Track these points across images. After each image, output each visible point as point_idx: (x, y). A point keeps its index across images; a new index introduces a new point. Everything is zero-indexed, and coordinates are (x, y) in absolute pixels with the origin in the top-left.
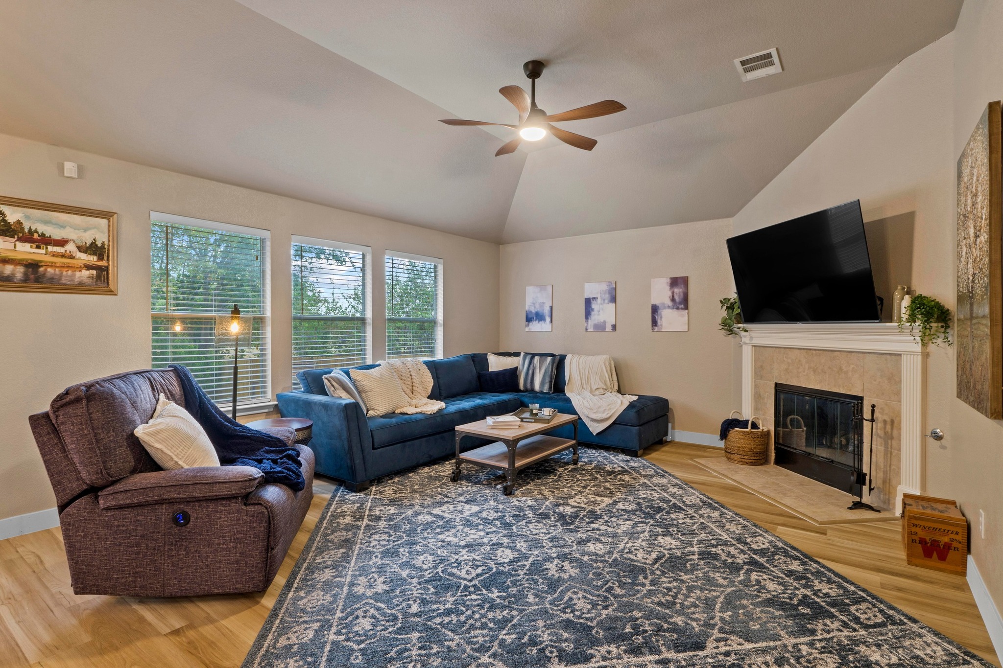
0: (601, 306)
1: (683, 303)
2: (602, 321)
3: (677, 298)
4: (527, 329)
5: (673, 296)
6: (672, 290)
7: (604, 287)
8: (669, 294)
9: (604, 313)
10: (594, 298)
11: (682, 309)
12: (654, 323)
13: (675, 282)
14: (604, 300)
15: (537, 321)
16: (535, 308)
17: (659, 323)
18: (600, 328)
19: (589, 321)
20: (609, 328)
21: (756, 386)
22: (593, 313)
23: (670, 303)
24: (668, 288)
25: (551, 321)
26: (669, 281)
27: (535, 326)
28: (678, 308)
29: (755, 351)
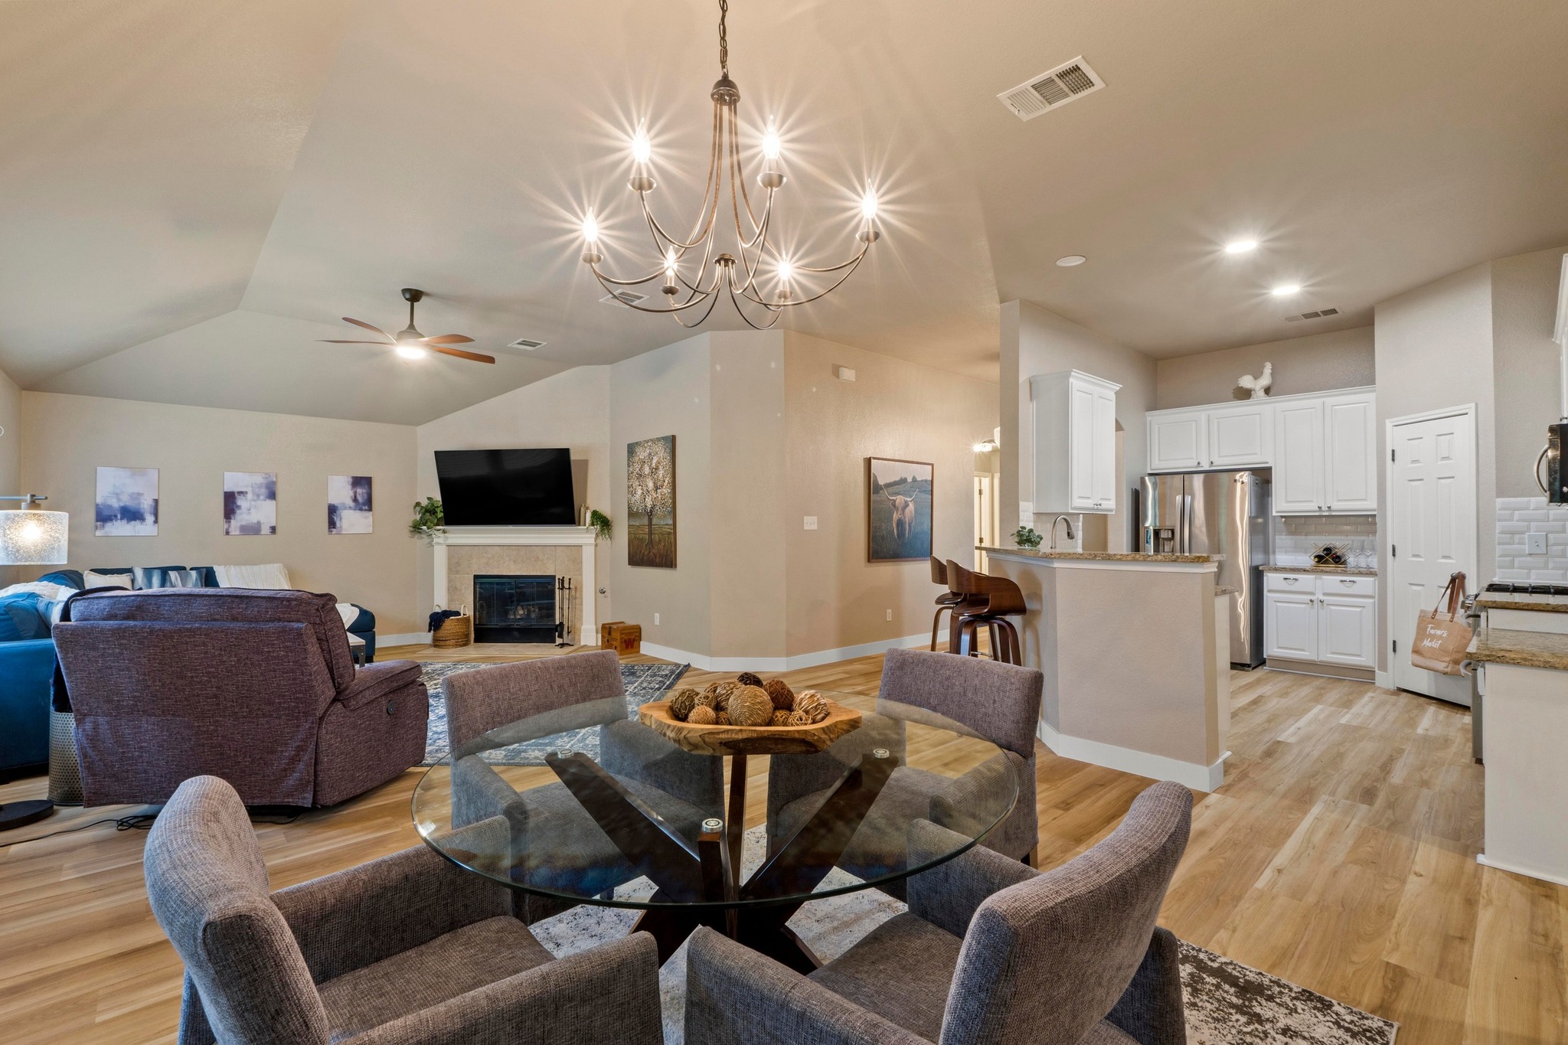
0: (253, 503)
1: (367, 504)
2: (256, 521)
3: (360, 498)
4: (98, 533)
5: (355, 497)
6: (355, 490)
7: (259, 479)
8: (351, 493)
9: (255, 511)
10: (240, 493)
11: (366, 510)
12: (332, 524)
13: (357, 482)
14: (258, 496)
15: (124, 522)
16: (119, 500)
17: (338, 525)
18: (253, 530)
19: (232, 521)
20: (266, 530)
21: (450, 581)
22: (238, 512)
23: (352, 504)
24: (350, 487)
25: (156, 522)
26: (351, 480)
27: (120, 529)
28: (361, 510)
29: (449, 550)
